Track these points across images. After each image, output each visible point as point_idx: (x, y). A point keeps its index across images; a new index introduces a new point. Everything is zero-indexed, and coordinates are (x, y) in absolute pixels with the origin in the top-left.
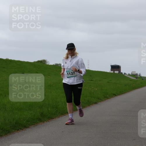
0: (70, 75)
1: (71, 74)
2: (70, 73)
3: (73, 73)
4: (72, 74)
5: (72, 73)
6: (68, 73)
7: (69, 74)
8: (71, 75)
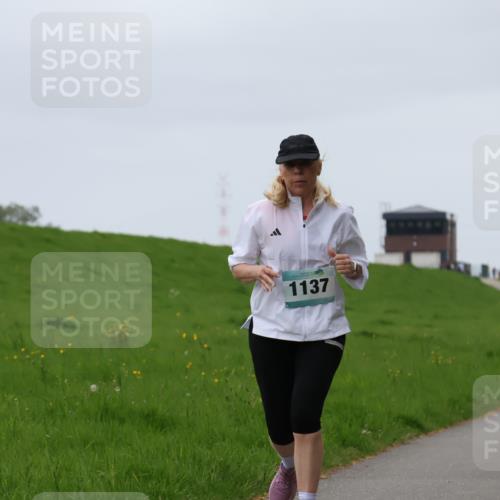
0: (305, 292)
1: (310, 287)
2: (304, 284)
3: (321, 285)
4: (317, 290)
5: (316, 286)
6: (293, 285)
7: (299, 289)
8: (309, 296)
